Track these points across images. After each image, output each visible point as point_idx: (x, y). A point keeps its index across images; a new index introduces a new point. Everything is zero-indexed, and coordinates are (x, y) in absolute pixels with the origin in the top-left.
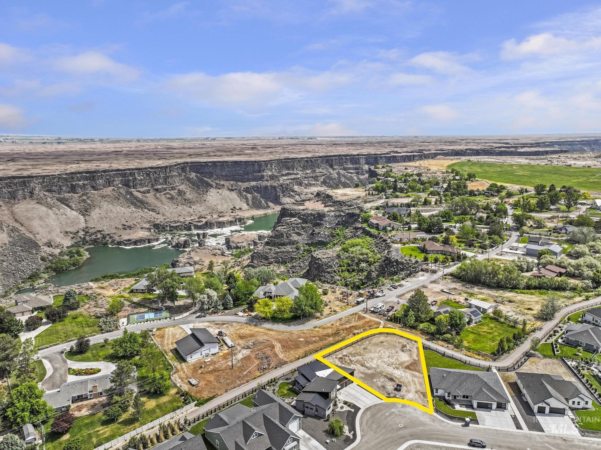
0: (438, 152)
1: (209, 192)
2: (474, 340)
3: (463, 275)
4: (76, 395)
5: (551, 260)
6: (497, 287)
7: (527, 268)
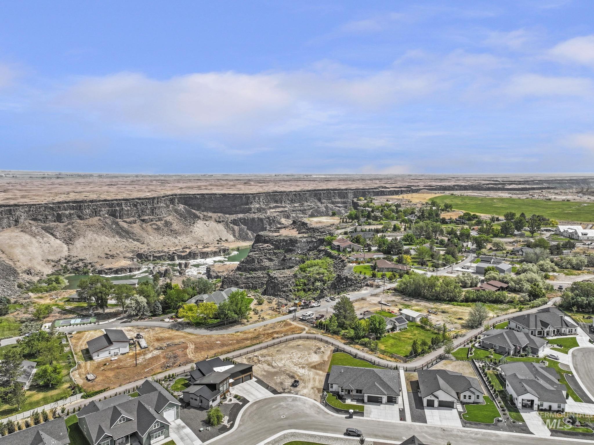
0: (426, 188)
1: (196, 224)
2: (392, 345)
3: (403, 289)
5: (495, 275)
6: (435, 299)
7: (471, 283)
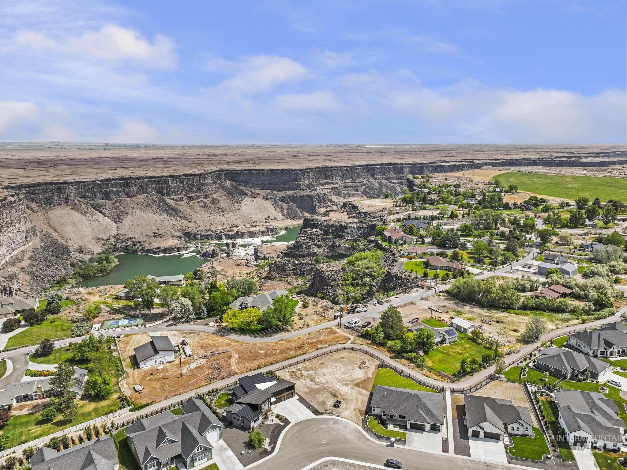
1: (243, 201)
2: (440, 360)
4: (21, 394)
5: (558, 279)
6: (490, 306)
7: (531, 287)
